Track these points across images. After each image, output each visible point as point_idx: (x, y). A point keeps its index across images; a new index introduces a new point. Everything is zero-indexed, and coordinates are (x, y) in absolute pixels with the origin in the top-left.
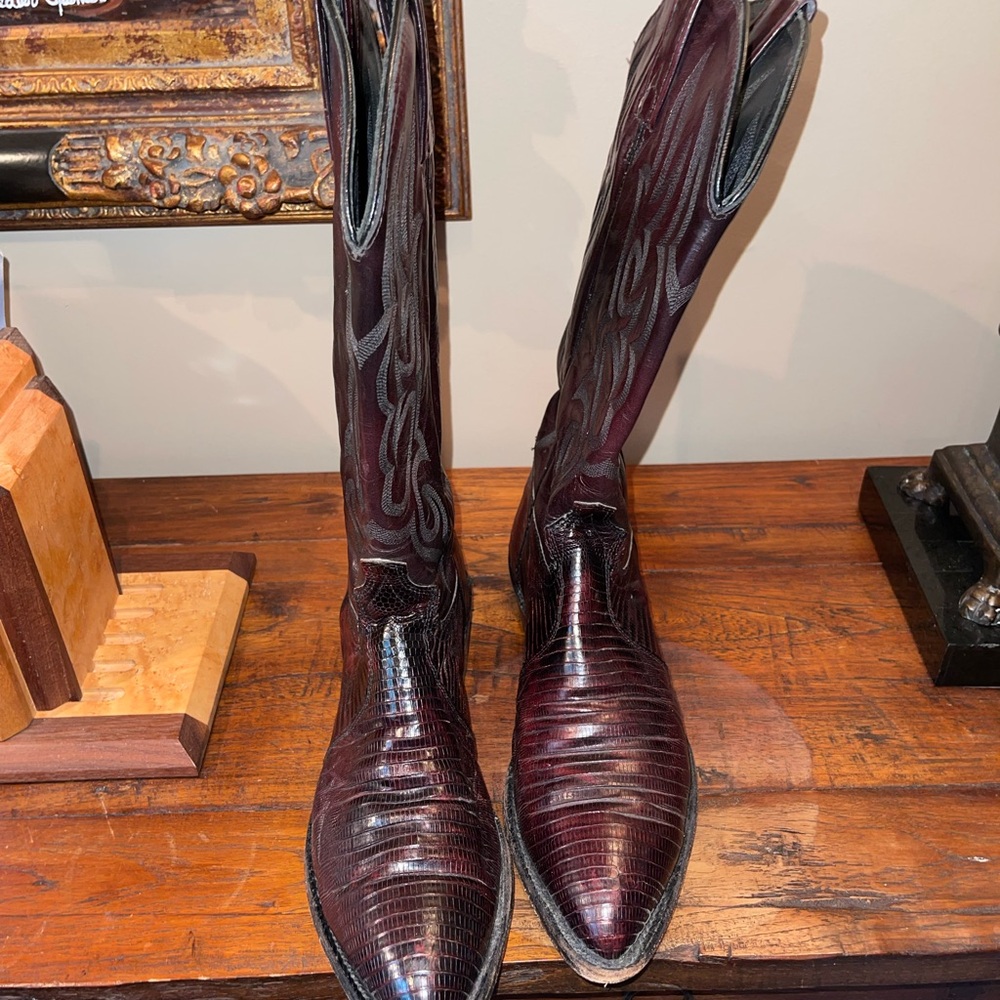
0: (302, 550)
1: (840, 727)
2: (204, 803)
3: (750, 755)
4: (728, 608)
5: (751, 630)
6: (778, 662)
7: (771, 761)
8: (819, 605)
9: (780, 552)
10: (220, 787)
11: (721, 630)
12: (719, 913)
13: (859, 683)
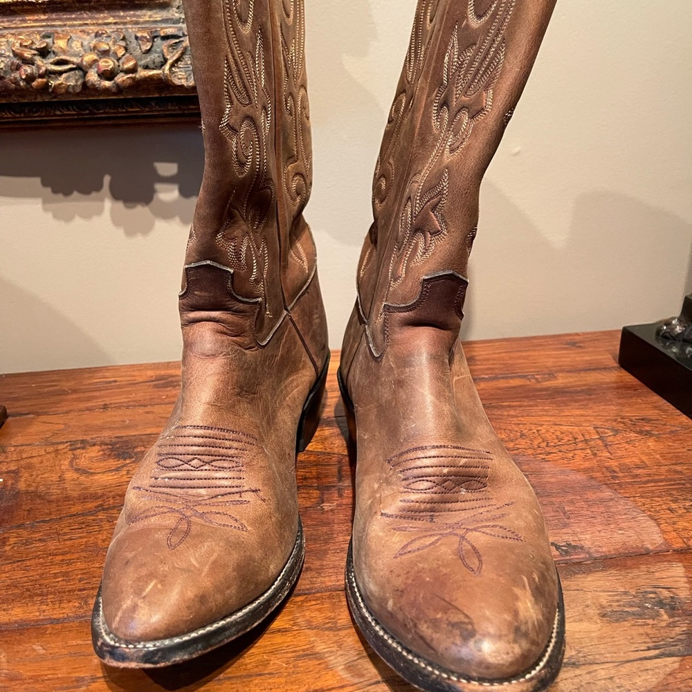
0: (148, 413)
1: (675, 501)
2: (42, 617)
3: (599, 529)
4: (542, 425)
5: (567, 438)
6: (598, 458)
7: (621, 532)
8: (619, 418)
9: (573, 387)
10: (61, 602)
11: (540, 440)
12: (619, 668)
13: (678, 468)
